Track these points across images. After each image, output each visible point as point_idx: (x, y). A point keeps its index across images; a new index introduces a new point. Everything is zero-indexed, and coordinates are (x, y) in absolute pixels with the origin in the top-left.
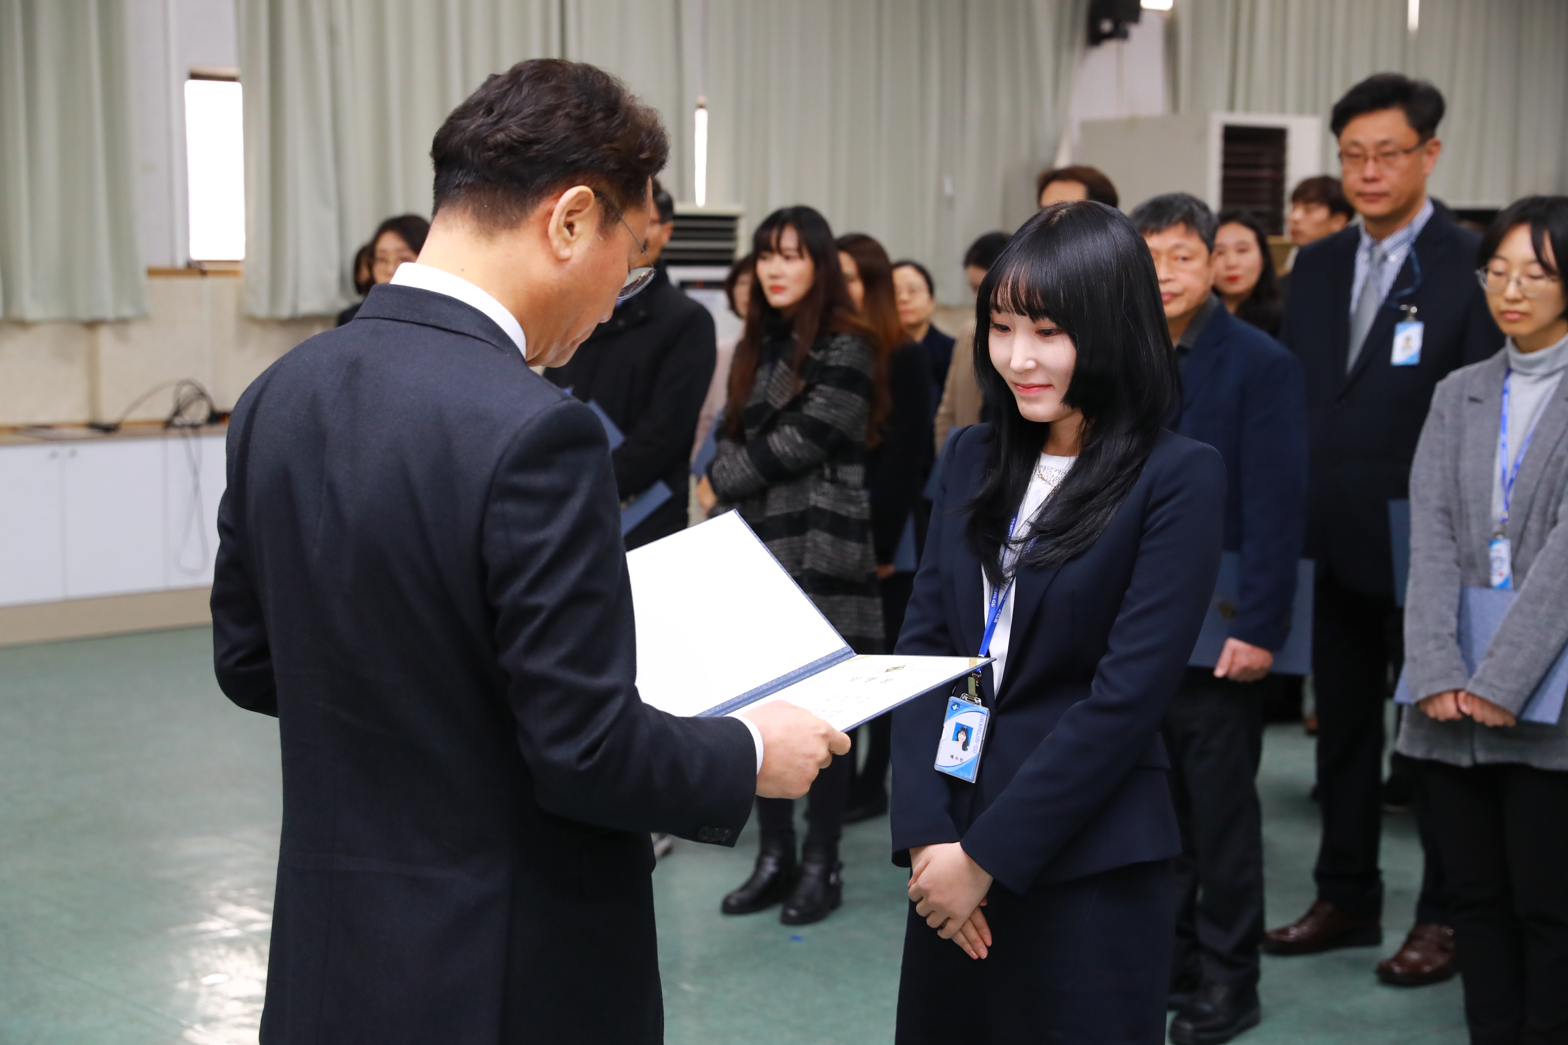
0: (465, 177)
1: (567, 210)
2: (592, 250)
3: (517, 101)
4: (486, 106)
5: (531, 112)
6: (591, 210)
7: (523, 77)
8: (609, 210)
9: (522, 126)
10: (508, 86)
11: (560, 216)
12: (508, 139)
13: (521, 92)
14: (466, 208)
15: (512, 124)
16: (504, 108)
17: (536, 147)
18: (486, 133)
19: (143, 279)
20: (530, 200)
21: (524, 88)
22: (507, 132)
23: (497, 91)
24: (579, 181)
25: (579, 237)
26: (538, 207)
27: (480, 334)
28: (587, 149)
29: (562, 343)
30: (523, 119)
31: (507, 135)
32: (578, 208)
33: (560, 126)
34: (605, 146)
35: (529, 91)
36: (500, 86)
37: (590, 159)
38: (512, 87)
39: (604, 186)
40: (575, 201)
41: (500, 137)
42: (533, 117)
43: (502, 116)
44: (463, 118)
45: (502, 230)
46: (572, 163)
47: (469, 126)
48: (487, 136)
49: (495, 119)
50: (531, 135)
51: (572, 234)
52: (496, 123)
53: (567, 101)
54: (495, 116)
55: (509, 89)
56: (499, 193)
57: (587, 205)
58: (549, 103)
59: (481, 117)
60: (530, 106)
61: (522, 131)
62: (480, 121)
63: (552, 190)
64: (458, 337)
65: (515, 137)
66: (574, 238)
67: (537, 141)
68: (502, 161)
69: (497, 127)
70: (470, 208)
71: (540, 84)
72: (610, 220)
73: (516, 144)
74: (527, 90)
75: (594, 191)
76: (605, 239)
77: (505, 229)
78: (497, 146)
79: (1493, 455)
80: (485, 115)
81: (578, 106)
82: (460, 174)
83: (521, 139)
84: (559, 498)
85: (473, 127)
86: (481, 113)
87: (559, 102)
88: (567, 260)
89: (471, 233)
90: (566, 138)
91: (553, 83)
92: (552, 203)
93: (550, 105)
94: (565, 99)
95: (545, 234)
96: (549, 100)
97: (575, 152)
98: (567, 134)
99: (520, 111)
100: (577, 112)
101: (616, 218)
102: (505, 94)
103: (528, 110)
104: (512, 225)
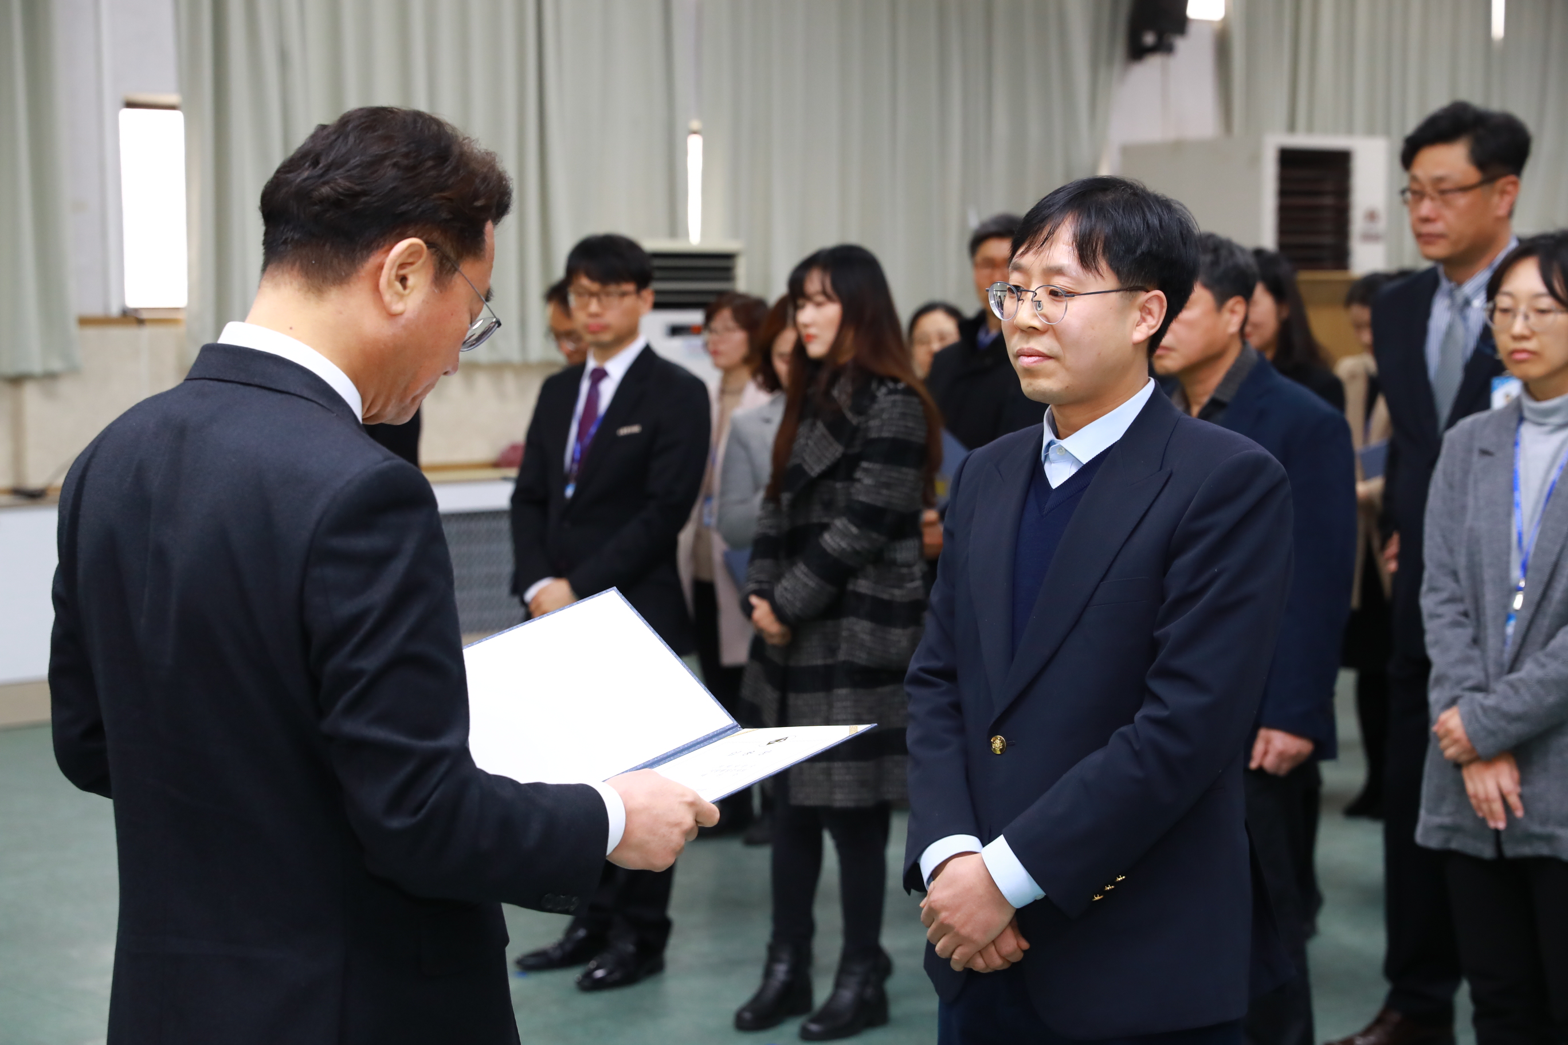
0: (291, 232)
1: (397, 263)
2: (427, 303)
3: (343, 150)
4: (312, 158)
5: (356, 164)
6: (424, 263)
7: (350, 126)
8: (444, 261)
9: (348, 178)
10: (333, 137)
11: (391, 269)
12: (333, 192)
13: (347, 142)
14: (294, 264)
15: (337, 177)
16: (330, 159)
17: (363, 199)
18: (311, 187)
19: (74, 329)
20: (359, 255)
21: (350, 138)
22: (332, 185)
23: (324, 142)
24: (409, 233)
25: (412, 290)
26: (368, 261)
27: (306, 393)
28: (416, 199)
29: (402, 400)
30: (349, 171)
31: (332, 188)
32: (410, 260)
33: (388, 175)
34: (436, 195)
35: (355, 141)
36: (328, 136)
37: (420, 209)
38: (338, 137)
39: (436, 236)
40: (407, 253)
41: (325, 190)
42: (359, 169)
43: (328, 168)
44: (289, 172)
45: (331, 286)
46: (403, 214)
47: (295, 180)
48: (313, 190)
49: (321, 172)
50: (358, 188)
51: (405, 287)
52: (321, 176)
53: (394, 151)
54: (321, 169)
55: (336, 140)
56: (327, 248)
57: (420, 257)
58: (377, 153)
59: (307, 169)
60: (356, 157)
61: (348, 184)
62: (306, 174)
63: (382, 243)
64: (283, 396)
65: (340, 190)
66: (407, 291)
67: (364, 193)
68: (328, 215)
69: (321, 180)
70: (298, 264)
71: (367, 133)
72: (444, 272)
73: (342, 198)
74: (353, 140)
75: (426, 242)
76: (441, 292)
77: (334, 285)
78: (322, 201)
79: (1509, 515)
80: (311, 169)
81: (406, 155)
82: (286, 230)
83: (347, 193)
84: (380, 560)
85: (299, 180)
86: (307, 165)
87: (385, 152)
88: (401, 314)
89: (299, 290)
90: (394, 188)
91: (380, 132)
92: (383, 256)
93: (377, 155)
94: (393, 149)
95: (376, 288)
96: (376, 149)
97: (404, 203)
98: (394, 185)
99: (346, 162)
100: (405, 162)
101: (453, 269)
102: (331, 145)
103: (354, 162)
104: (341, 279)
